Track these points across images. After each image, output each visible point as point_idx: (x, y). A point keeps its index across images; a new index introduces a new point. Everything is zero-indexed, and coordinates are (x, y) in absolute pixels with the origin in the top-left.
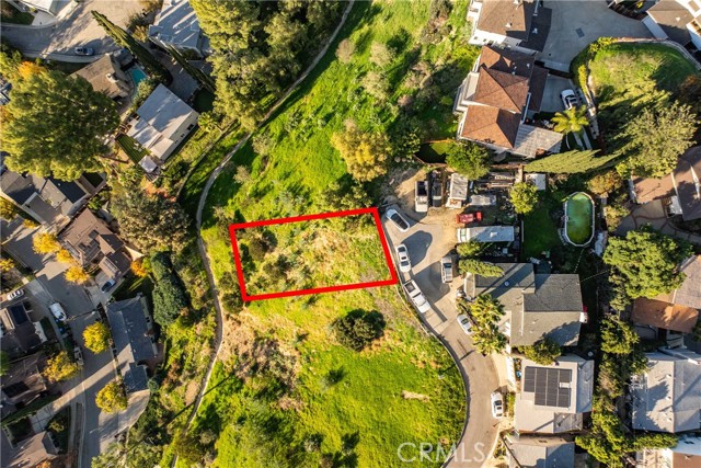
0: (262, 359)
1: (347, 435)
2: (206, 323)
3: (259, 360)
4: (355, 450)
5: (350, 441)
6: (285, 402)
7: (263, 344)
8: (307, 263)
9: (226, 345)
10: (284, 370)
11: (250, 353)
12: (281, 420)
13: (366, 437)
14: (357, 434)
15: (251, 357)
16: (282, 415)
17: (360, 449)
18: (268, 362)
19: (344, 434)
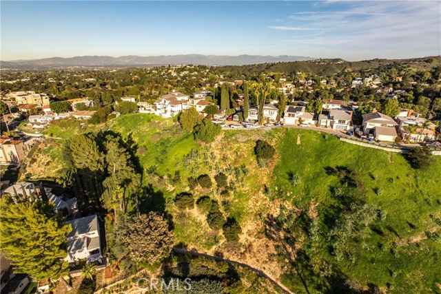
0: (282, 234)
1: (327, 173)
2: (242, 274)
3: (283, 238)
4: (334, 168)
5: (329, 171)
6: (313, 214)
7: (270, 231)
8: (224, 168)
9: (267, 266)
10: (290, 216)
11: (277, 243)
12: (326, 216)
13: (325, 163)
14: (325, 168)
15: (280, 244)
16: (322, 215)
17: (333, 165)
18: (284, 230)
19: (326, 175)
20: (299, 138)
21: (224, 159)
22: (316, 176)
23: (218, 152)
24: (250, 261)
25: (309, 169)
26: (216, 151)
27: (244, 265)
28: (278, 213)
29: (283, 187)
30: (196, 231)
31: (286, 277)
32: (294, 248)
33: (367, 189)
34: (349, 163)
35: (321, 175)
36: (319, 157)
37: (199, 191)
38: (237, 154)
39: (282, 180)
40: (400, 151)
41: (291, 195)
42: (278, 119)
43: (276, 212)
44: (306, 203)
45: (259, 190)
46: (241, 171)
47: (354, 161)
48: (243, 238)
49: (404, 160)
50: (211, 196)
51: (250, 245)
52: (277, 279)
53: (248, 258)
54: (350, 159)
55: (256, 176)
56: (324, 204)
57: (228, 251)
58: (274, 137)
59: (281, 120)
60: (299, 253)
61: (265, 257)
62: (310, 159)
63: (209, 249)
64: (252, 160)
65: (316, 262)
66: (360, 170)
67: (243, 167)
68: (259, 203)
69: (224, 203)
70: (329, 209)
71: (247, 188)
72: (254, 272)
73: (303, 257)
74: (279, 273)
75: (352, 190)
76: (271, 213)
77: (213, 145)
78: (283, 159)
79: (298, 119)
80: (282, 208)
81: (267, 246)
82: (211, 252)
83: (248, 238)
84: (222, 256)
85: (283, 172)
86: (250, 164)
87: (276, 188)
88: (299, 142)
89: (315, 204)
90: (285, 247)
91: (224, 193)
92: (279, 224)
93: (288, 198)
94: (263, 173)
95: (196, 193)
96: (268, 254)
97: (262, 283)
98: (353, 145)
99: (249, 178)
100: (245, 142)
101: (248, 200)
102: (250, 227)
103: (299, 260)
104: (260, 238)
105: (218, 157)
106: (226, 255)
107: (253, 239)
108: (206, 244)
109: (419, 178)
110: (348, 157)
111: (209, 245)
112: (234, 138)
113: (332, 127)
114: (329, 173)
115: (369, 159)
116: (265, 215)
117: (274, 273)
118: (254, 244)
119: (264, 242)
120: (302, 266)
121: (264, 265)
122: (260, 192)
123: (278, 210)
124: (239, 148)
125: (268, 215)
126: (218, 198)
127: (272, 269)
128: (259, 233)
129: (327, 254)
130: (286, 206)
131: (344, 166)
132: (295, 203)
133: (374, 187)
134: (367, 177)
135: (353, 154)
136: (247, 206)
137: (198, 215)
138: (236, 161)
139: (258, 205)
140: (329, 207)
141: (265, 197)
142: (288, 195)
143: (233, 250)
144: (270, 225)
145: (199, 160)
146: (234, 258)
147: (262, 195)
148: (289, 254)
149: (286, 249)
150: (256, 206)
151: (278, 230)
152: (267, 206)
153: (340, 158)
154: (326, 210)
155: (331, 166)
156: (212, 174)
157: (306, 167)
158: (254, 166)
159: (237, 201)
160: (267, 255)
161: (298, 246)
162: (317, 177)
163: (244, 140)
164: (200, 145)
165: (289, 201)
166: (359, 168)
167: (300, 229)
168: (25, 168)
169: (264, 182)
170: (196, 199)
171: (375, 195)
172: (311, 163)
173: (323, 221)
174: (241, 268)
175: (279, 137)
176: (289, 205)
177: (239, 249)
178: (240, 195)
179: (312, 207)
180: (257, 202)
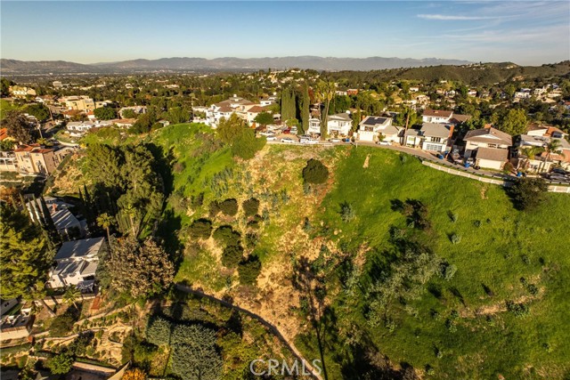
0: (313, 284)
1: (393, 208)
2: (248, 326)
3: (313, 287)
4: (403, 201)
5: (397, 205)
6: (359, 262)
7: (300, 277)
8: (260, 193)
9: (283, 321)
10: (330, 262)
11: (303, 294)
12: (374, 265)
13: (394, 195)
14: (392, 202)
15: (308, 295)
16: (371, 263)
17: (403, 198)
18: (318, 278)
19: (391, 210)
20: (368, 158)
21: (262, 181)
22: (379, 210)
23: (256, 171)
24: (264, 313)
25: (370, 202)
26: (253, 171)
27: (254, 316)
28: (317, 256)
29: (331, 223)
30: (208, 267)
31: (302, 339)
32: (321, 303)
33: (440, 233)
34: (426, 195)
35: (384, 210)
36: (387, 187)
37: (220, 218)
38: (280, 175)
39: (332, 213)
40: (502, 182)
41: (339, 233)
42: (350, 134)
43: (312, 255)
44: (356, 245)
45: (297, 224)
46: (279, 197)
47: (433, 194)
48: (262, 283)
49: (505, 196)
50: (234, 226)
51: (271, 292)
52: (291, 340)
53: (263, 308)
54: (428, 191)
55: (298, 205)
56: (377, 250)
57: (241, 296)
58: (334, 156)
59: (355, 134)
60: (328, 310)
61: (283, 309)
62: (376, 188)
63: (217, 291)
64: (297, 184)
65: (344, 324)
66: (437, 207)
67: (284, 192)
68: (295, 241)
69: (249, 236)
70: (380, 257)
71: (283, 220)
72: (263, 326)
73: (329, 317)
74: (295, 331)
75: (419, 233)
76: (307, 255)
77: (252, 162)
78: (340, 186)
79: (378, 134)
80: (323, 249)
81: (291, 296)
82: (218, 295)
83: (271, 283)
84: (232, 302)
85: (335, 204)
86: (294, 189)
87: (322, 224)
88: (366, 165)
89: (366, 248)
90: (311, 300)
91: (253, 223)
92: (314, 271)
93: (334, 238)
94: (308, 202)
95: (217, 220)
96: (289, 306)
97: (268, 341)
98: (437, 170)
99: (288, 207)
100: (294, 161)
101: (281, 234)
102: (275, 270)
103: (324, 320)
104: (285, 285)
105: (255, 178)
106: (237, 301)
107: (276, 285)
108: (216, 284)
109: (521, 224)
110: (427, 187)
111: (218, 286)
112: (280, 155)
113: (421, 147)
114: (394, 209)
115: (454, 192)
116: (299, 257)
117: (288, 331)
118: (276, 291)
119: (288, 291)
120: (326, 327)
121: (279, 320)
122: (299, 226)
123: (318, 251)
124: (284, 168)
125: (302, 257)
126: (243, 229)
127: (288, 325)
128: (286, 278)
129: (361, 316)
130: (330, 248)
131: (418, 199)
132: (342, 245)
133: (450, 231)
134: (445, 217)
135: (433, 183)
136: (278, 243)
137: (214, 247)
138: (277, 185)
139: (292, 242)
140: (382, 254)
141: (303, 234)
142: (336, 233)
143: (247, 295)
144: (302, 270)
145: (231, 181)
146: (245, 306)
147: (301, 231)
148: (314, 311)
149: (312, 303)
150: (289, 244)
151: (310, 278)
152: (304, 245)
153: (416, 189)
154: (377, 258)
155: (400, 199)
156: (242, 199)
157: (368, 197)
158: (298, 193)
159: (266, 235)
160: (287, 308)
161: (328, 301)
162: (379, 213)
163: (293, 158)
164: (236, 162)
165: (334, 242)
166: (436, 204)
167: (337, 279)
168: (53, 181)
169: (307, 214)
170: (215, 227)
171: (449, 242)
172: (376, 193)
173: (368, 272)
174: (249, 319)
175: (341, 156)
176: (333, 247)
177: (255, 296)
178: (271, 228)
179: (362, 252)
180: (292, 239)
